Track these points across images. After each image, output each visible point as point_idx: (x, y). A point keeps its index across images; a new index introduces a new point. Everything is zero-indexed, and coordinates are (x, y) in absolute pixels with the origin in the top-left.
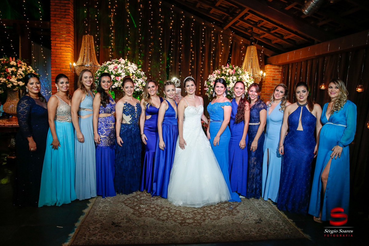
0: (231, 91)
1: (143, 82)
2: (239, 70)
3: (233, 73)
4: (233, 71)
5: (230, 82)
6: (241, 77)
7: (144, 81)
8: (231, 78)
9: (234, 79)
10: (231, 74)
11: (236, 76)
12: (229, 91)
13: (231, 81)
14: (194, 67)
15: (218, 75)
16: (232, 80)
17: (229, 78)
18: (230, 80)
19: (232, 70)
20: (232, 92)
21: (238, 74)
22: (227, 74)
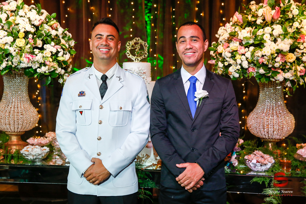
0: (266, 65)
1: (58, 52)
2: (292, 9)
3: (276, 18)
4: (274, 11)
5: (265, 41)
6: (296, 24)
7: (59, 50)
8: (268, 29)
9: (276, 33)
10: (269, 19)
11: (282, 23)
12: (263, 63)
13: (267, 37)
14: (204, 14)
15: (235, 24)
16: (271, 35)
17: (262, 30)
18: (265, 37)
19: (272, 9)
20: (270, 66)
21: (289, 19)
22: (259, 21)
